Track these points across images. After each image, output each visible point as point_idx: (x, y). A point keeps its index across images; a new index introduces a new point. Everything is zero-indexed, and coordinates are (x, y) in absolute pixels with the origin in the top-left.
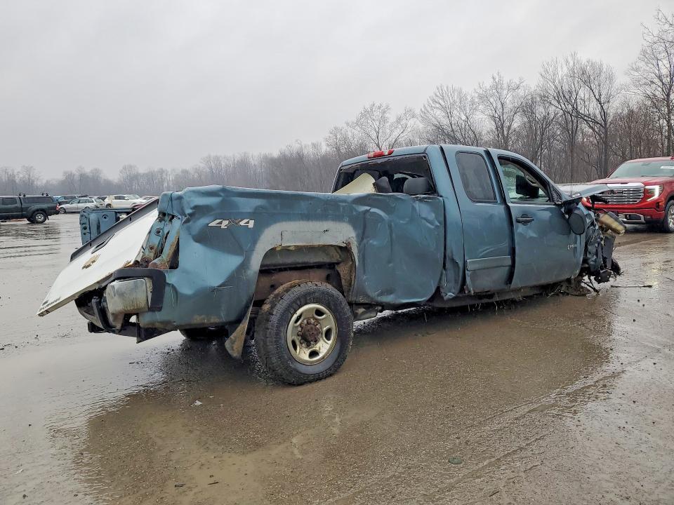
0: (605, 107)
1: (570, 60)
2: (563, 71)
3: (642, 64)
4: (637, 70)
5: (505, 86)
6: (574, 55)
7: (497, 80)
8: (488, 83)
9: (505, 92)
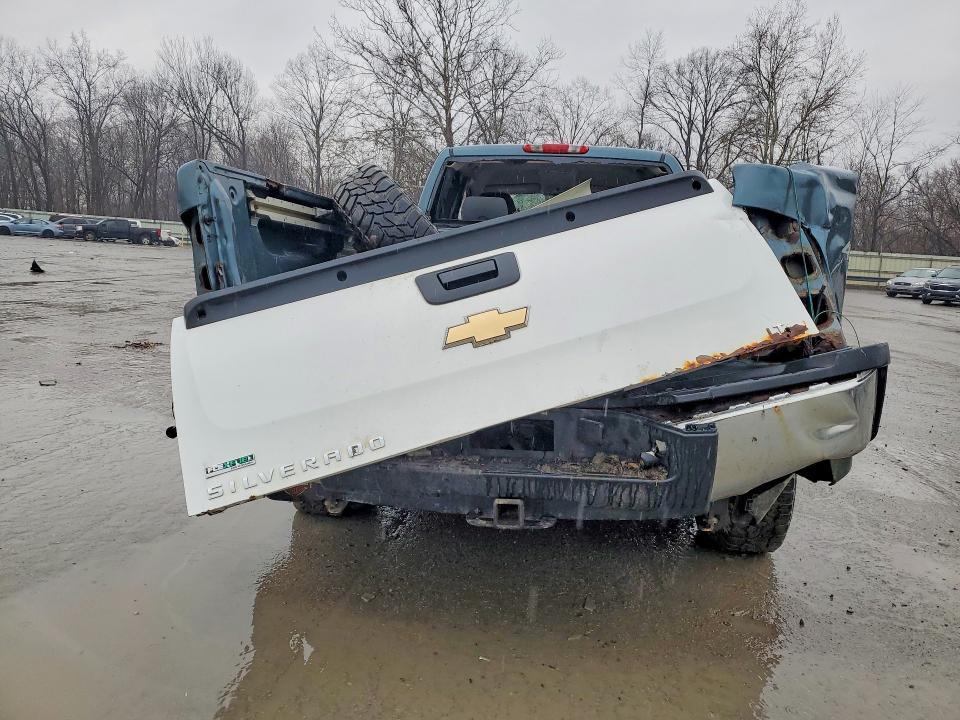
0: (244, 124)
1: (202, 44)
2: (192, 60)
3: (288, 79)
4: (284, 86)
5: (94, 56)
6: (208, 41)
7: (80, 43)
8: (65, 45)
9: (94, 66)
